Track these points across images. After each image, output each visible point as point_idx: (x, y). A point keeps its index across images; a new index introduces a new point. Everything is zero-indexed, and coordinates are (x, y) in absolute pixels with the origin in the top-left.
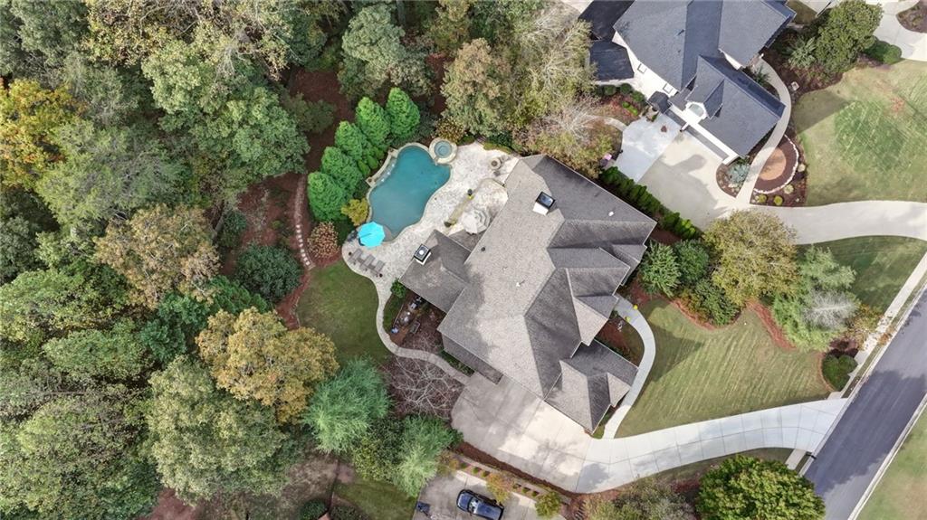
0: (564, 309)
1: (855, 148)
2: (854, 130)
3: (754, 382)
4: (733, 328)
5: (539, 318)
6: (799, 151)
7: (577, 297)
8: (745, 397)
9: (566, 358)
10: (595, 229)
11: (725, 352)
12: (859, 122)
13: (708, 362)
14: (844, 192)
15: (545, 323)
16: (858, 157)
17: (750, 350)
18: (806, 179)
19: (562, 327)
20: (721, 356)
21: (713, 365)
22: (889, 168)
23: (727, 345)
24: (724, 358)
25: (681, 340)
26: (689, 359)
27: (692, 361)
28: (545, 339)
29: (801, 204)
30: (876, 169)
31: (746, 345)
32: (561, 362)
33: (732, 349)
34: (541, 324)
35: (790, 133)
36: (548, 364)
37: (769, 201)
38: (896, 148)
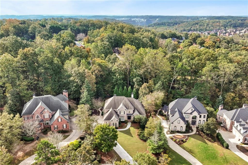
0: (119, 102)
1: (202, 149)
2: (205, 147)
3: (134, 151)
4: (141, 141)
5: (115, 99)
6: (187, 138)
7: (123, 103)
8: (130, 151)
9: (113, 109)
10: (135, 104)
11: (135, 142)
12: (208, 148)
13: (131, 140)
14: (190, 152)
15: (115, 101)
16: (200, 151)
17: (140, 147)
18: (183, 143)
19: (117, 104)
20: (134, 141)
21: (131, 141)
22: (207, 159)
23: (137, 142)
24: (134, 142)
25: (131, 133)
26: (128, 136)
27: (129, 137)
28: (113, 102)
29: (178, 145)
30: (203, 156)
31: (140, 146)
32: (112, 108)
33: (137, 143)
34: (115, 100)
35: (188, 136)
36: (110, 106)
37: (172, 139)
38: (213, 159)
